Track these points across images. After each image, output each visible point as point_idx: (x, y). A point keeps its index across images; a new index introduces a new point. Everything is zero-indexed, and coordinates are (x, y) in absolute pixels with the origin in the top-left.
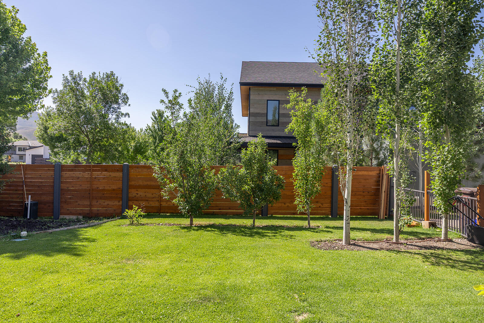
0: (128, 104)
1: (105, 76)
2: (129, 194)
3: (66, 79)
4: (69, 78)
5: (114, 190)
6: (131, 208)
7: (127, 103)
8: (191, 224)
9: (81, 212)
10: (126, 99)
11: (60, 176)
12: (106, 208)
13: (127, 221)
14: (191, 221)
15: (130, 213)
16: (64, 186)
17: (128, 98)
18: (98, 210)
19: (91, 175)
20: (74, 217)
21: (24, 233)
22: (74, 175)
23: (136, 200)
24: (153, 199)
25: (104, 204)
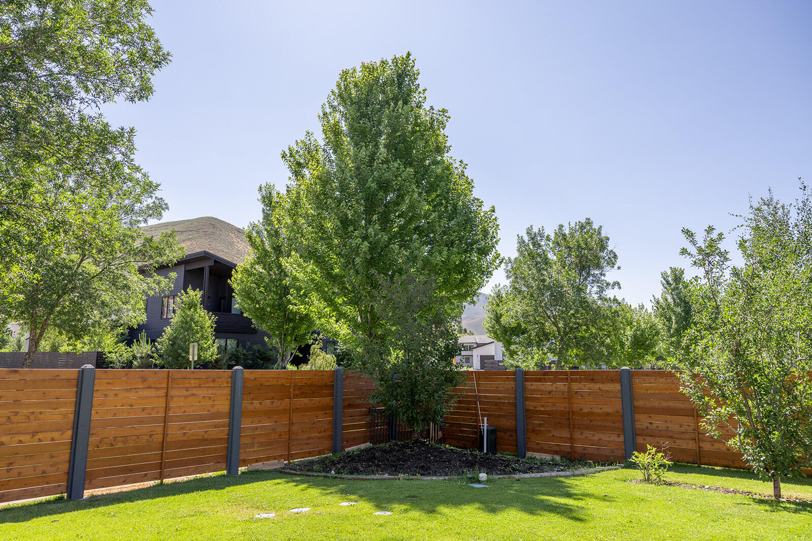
0: (616, 267)
1: (578, 227)
2: (636, 423)
3: (521, 242)
4: (526, 238)
5: (608, 414)
6: (643, 450)
7: (614, 264)
8: (778, 495)
9: (558, 449)
10: (613, 259)
11: (524, 389)
12: (597, 445)
13: (639, 474)
14: (777, 488)
15: (642, 458)
16: (530, 405)
17: (615, 256)
18: (584, 449)
19: (569, 388)
20: (547, 457)
21: (483, 476)
22: (543, 388)
23: (651, 436)
24: (683, 436)
25: (592, 438)
